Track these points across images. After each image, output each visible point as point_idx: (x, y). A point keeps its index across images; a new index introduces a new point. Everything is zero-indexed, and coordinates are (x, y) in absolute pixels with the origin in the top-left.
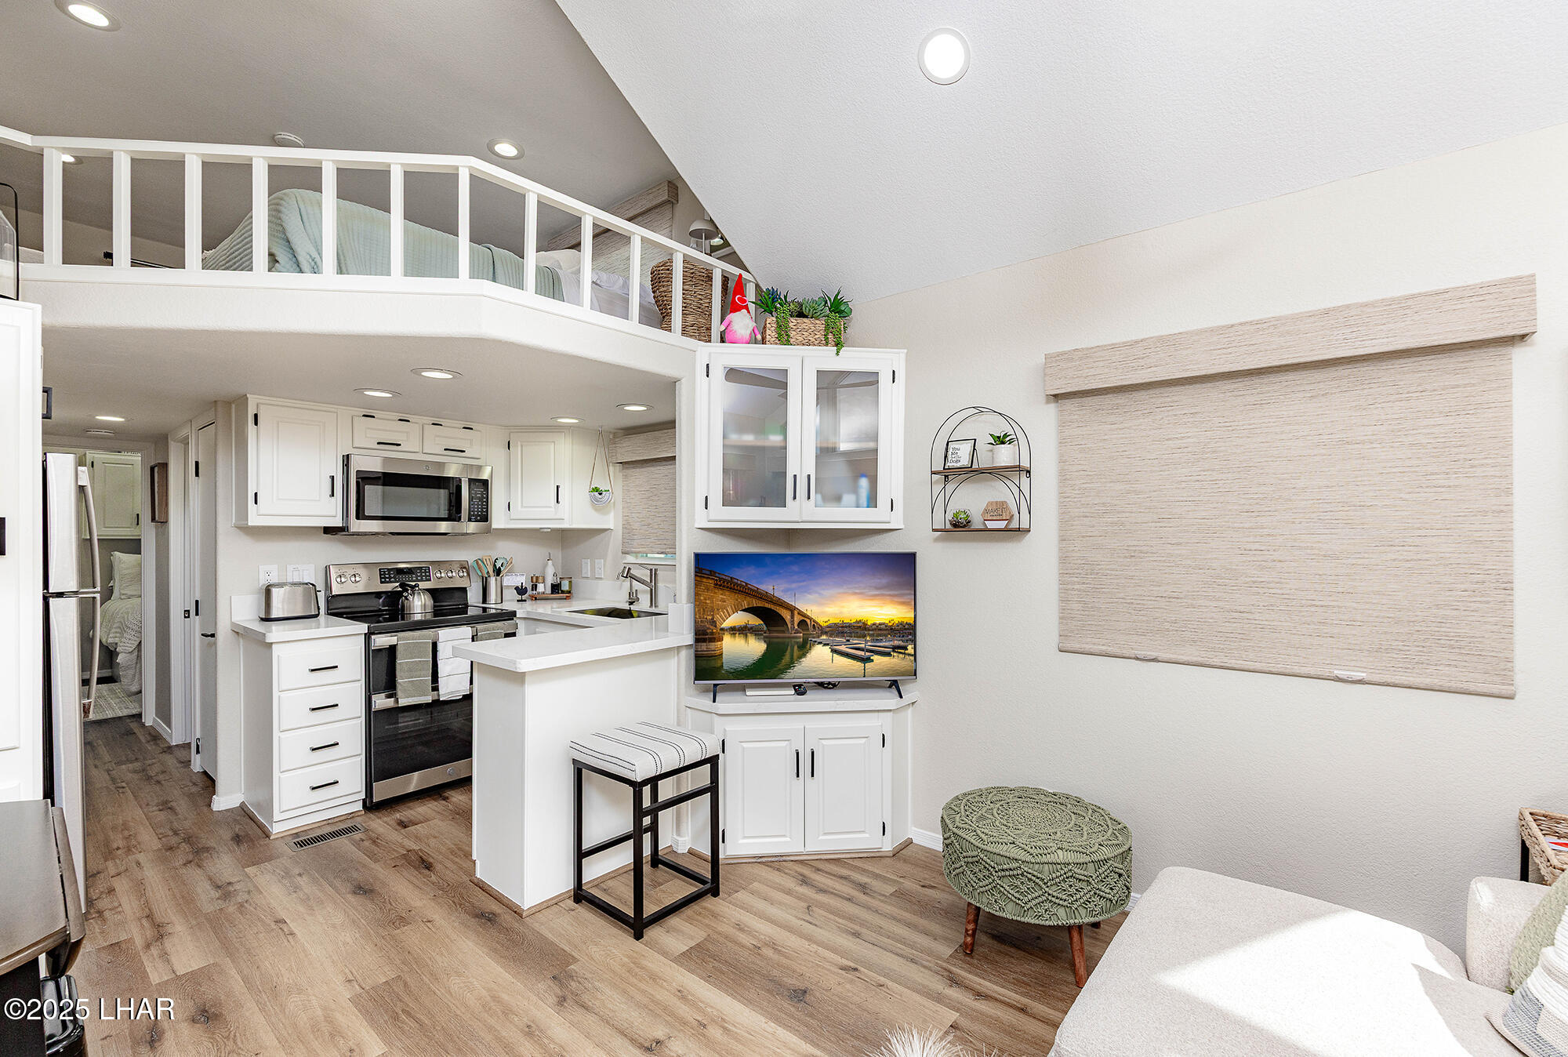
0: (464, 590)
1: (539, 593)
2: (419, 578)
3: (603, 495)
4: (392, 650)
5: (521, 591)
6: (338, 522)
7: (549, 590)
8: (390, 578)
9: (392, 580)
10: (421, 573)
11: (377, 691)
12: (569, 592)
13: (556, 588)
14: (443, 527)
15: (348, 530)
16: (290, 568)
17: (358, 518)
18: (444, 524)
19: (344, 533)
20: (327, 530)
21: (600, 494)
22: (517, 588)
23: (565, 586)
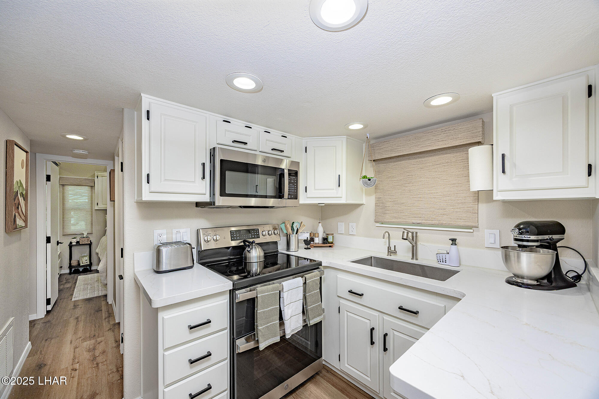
0: (276, 243)
1: (316, 243)
2: (253, 236)
3: (371, 180)
4: (252, 302)
5: (307, 242)
6: (206, 198)
7: (321, 242)
8: (237, 237)
9: (238, 238)
10: (254, 232)
11: (240, 336)
12: (332, 243)
13: (325, 240)
14: (271, 202)
15: (214, 205)
16: (174, 231)
17: (221, 195)
18: (272, 200)
19: (211, 207)
20: (198, 204)
21: (369, 180)
22: (305, 241)
23: (330, 240)
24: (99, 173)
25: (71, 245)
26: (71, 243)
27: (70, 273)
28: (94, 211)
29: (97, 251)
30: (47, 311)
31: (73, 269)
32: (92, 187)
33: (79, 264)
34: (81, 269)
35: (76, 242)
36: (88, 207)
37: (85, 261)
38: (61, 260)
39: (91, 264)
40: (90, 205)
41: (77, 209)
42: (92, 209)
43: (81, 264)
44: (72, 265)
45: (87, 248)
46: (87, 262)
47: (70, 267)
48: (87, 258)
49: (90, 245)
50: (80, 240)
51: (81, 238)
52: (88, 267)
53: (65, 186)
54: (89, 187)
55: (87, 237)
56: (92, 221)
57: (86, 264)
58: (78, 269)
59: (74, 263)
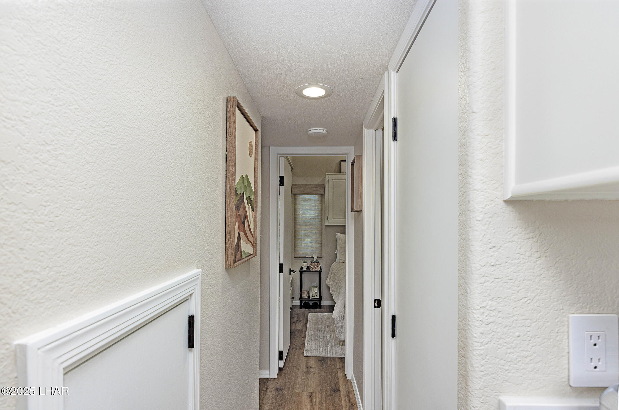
24: (330, 176)
25: (302, 271)
26: (302, 268)
27: (301, 307)
28: (324, 227)
29: (328, 282)
30: (279, 368)
31: (303, 302)
32: (322, 195)
33: (309, 297)
34: (311, 303)
35: (306, 267)
36: (317, 221)
37: (314, 294)
38: (293, 288)
39: (320, 298)
40: (320, 220)
41: (308, 225)
42: (322, 225)
43: (311, 298)
44: (303, 296)
45: (317, 276)
46: (316, 294)
47: (301, 298)
48: (316, 290)
49: (320, 272)
50: (311, 266)
51: (311, 262)
52: (318, 302)
53: (297, 195)
54: (319, 195)
55: (317, 262)
56: (322, 241)
57: (316, 297)
58: (308, 302)
59: (305, 295)
